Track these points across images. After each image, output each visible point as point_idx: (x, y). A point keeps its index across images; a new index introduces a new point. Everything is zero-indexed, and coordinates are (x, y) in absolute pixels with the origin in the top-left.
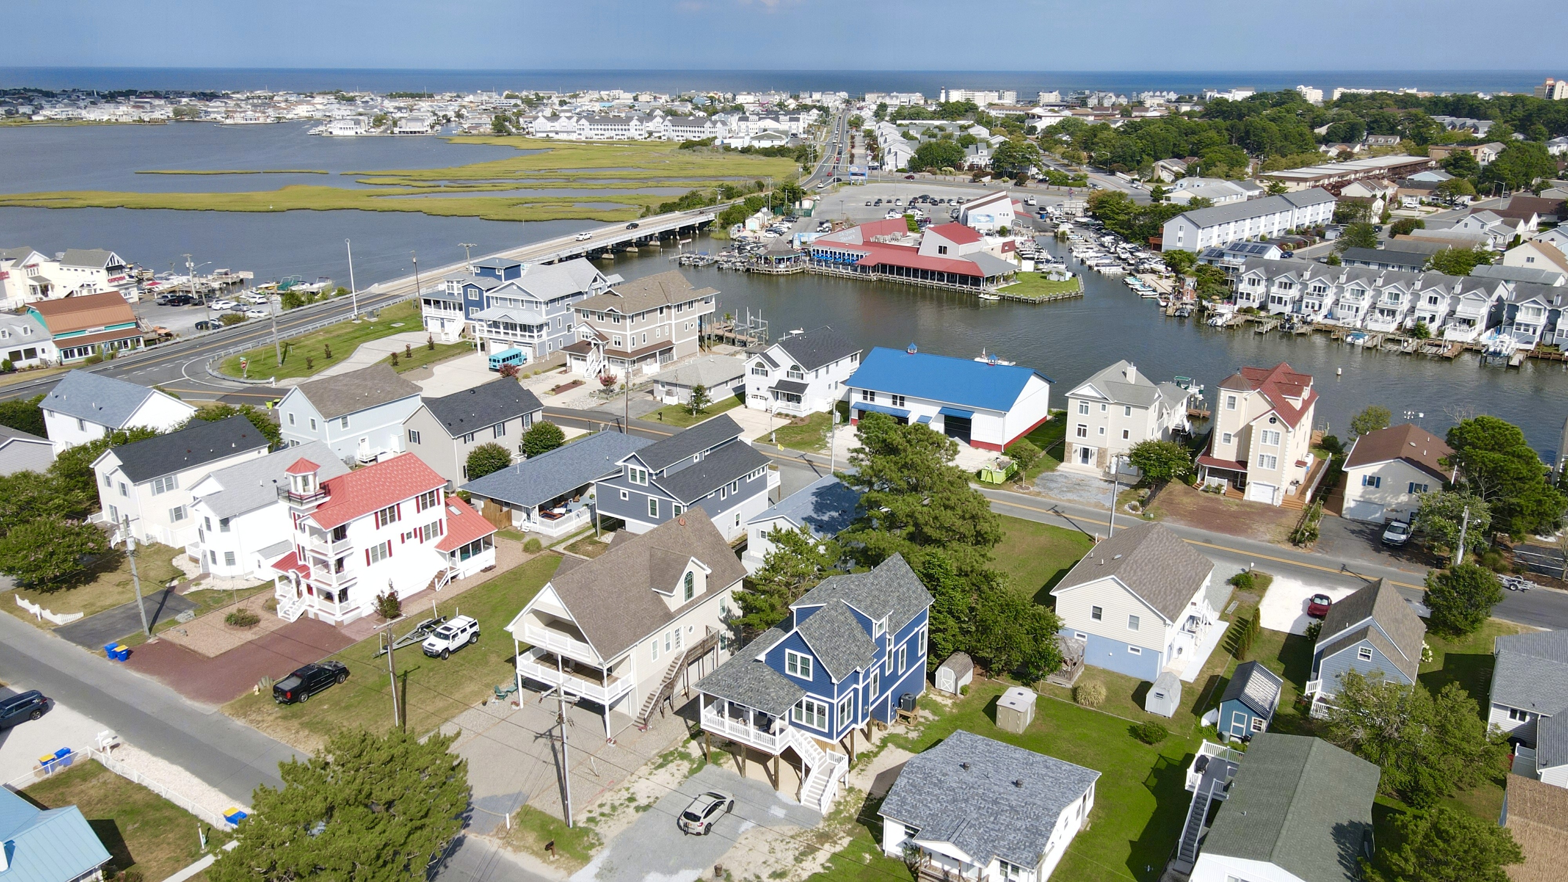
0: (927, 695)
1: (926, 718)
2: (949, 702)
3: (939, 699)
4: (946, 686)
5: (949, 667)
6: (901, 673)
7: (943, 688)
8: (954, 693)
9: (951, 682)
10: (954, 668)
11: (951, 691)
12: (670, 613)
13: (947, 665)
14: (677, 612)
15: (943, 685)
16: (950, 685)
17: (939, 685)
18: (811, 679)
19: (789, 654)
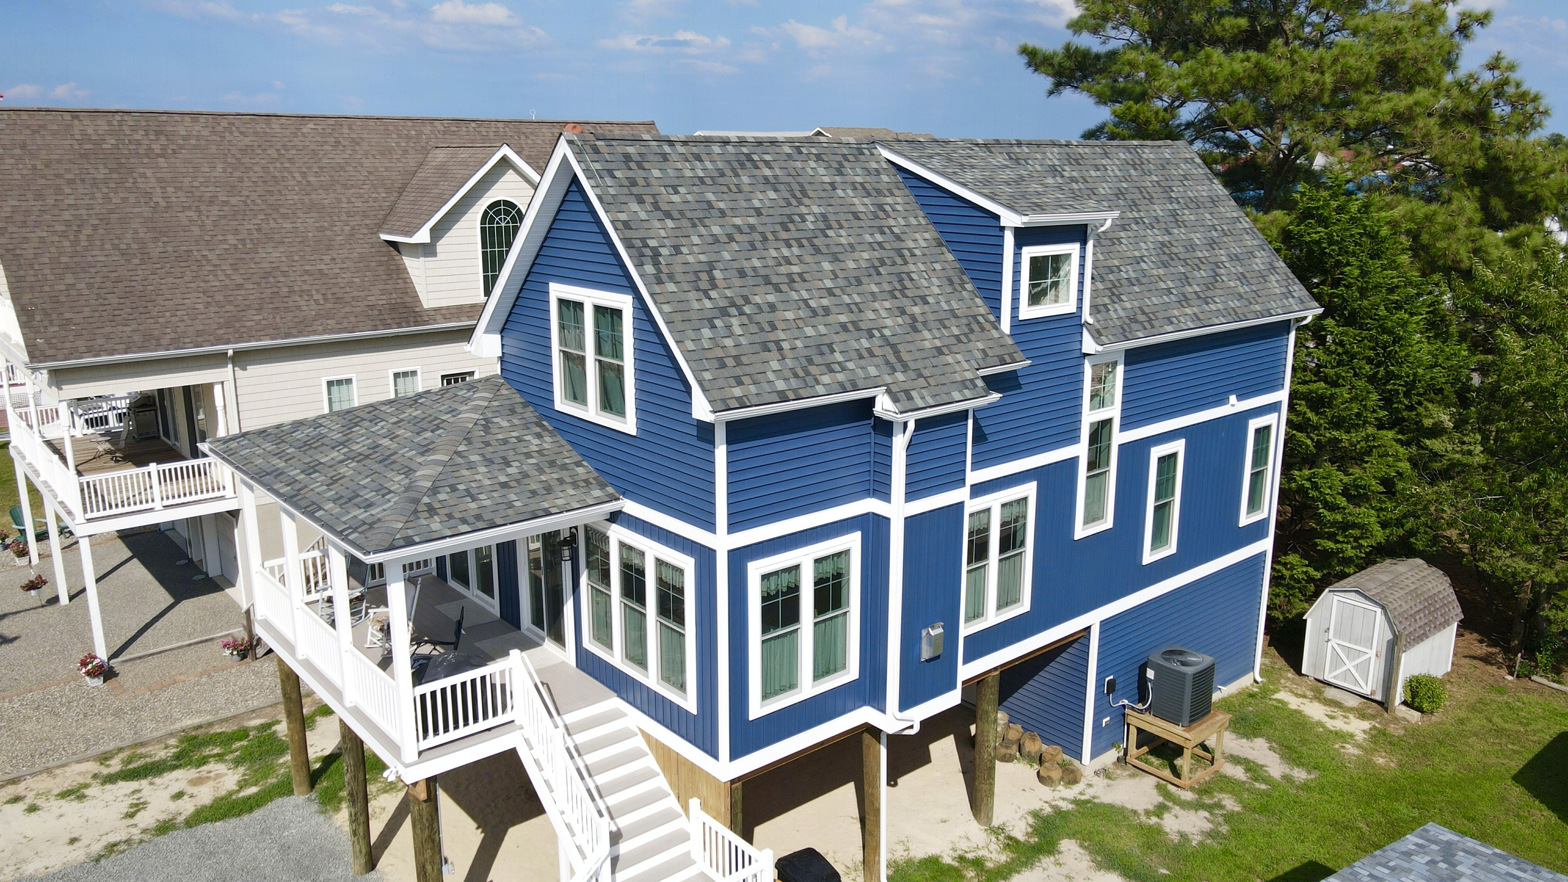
0: (1265, 692)
1: (1251, 767)
2: (1358, 727)
3: (1315, 711)
4: (1345, 668)
5: (1362, 600)
6: (1149, 557)
7: (1334, 677)
8: (1378, 697)
9: (1367, 656)
10: (1383, 608)
11: (1366, 691)
12: (417, 309)
13: (1356, 591)
14: (444, 312)
15: (1334, 667)
16: (1364, 668)
17: (1318, 664)
18: (631, 425)
19: (562, 304)
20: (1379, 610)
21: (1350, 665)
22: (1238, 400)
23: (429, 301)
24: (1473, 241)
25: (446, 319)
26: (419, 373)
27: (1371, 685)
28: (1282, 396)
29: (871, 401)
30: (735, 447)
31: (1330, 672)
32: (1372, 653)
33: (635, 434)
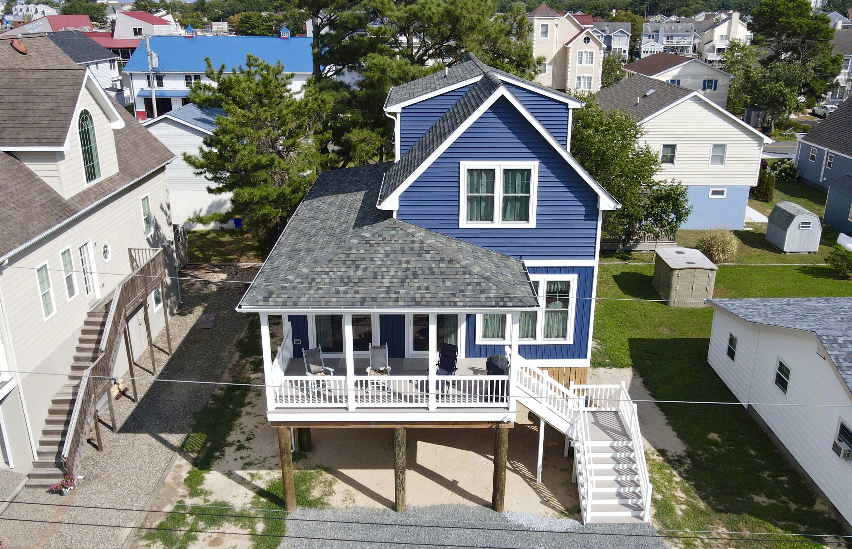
12: (63, 202)
14: (76, 200)
18: (532, 223)
19: (471, 171)
23: (67, 194)
26: (71, 250)
33: (535, 227)
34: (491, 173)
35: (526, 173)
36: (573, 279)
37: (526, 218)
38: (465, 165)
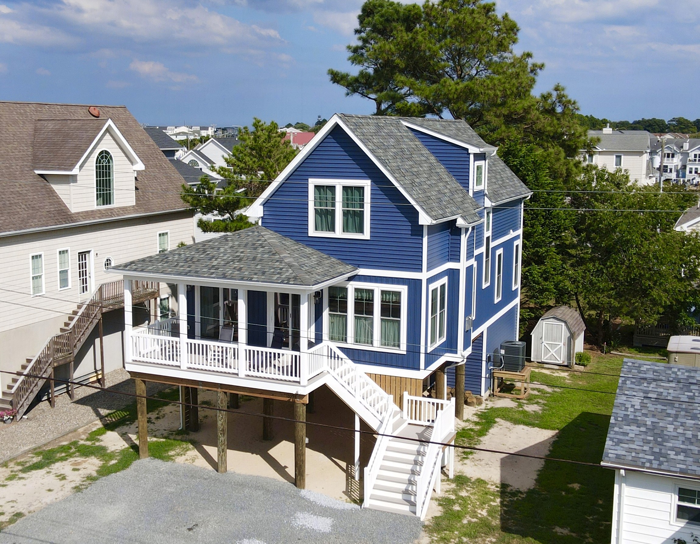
1: (540, 390)
2: (564, 375)
4: (551, 354)
5: (556, 321)
6: (496, 301)
7: (546, 359)
8: (566, 364)
9: (560, 346)
10: (565, 322)
11: (560, 362)
12: (69, 213)
13: (553, 318)
14: (81, 215)
15: (546, 354)
16: (559, 352)
17: (539, 355)
18: (366, 235)
19: (317, 187)
20: (563, 324)
21: (553, 352)
22: (513, 232)
23: (74, 209)
24: (566, 165)
25: (85, 219)
26: (69, 251)
27: (562, 359)
28: (520, 232)
29: (455, 220)
30: (430, 236)
31: (544, 357)
32: (562, 344)
33: (369, 238)
34: (332, 188)
35: (361, 189)
36: (404, 289)
37: (361, 230)
38: (313, 182)
